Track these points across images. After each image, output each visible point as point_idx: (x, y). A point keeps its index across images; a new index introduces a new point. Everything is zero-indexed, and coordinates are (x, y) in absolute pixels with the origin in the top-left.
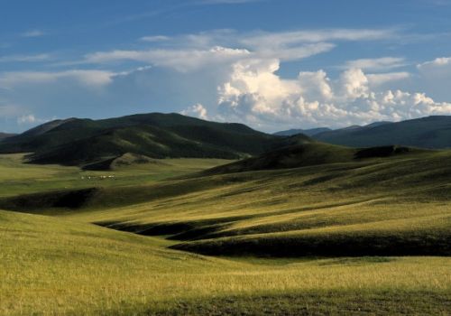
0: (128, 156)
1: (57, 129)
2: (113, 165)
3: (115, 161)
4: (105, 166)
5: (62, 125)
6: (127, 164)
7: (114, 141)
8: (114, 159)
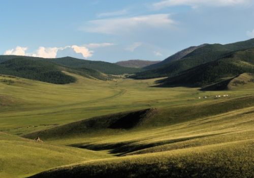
0: (244, 76)
1: (190, 55)
2: (230, 85)
3: (232, 81)
4: (223, 86)
5: (195, 51)
6: (243, 83)
7: (234, 63)
8: (232, 79)
